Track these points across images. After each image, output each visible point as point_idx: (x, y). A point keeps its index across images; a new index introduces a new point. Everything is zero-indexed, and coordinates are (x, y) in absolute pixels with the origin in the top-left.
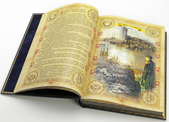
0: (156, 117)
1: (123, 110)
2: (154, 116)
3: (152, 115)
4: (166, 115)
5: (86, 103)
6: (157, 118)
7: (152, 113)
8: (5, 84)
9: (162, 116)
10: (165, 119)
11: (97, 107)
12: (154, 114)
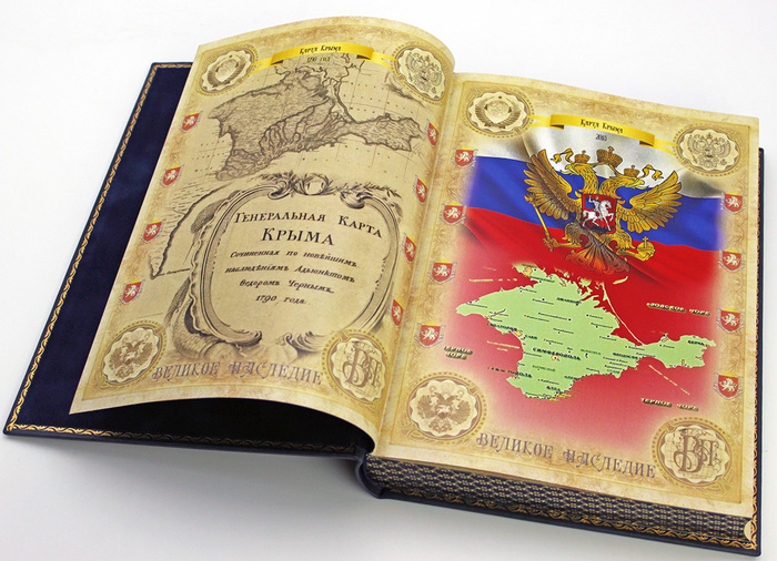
0: (714, 539)
1: (563, 510)
2: (703, 537)
3: (695, 531)
4: (758, 533)
5: (390, 474)
6: (719, 547)
7: (695, 525)
8: (26, 390)
9: (740, 537)
10: (757, 552)
11: (439, 494)
12: (703, 529)
